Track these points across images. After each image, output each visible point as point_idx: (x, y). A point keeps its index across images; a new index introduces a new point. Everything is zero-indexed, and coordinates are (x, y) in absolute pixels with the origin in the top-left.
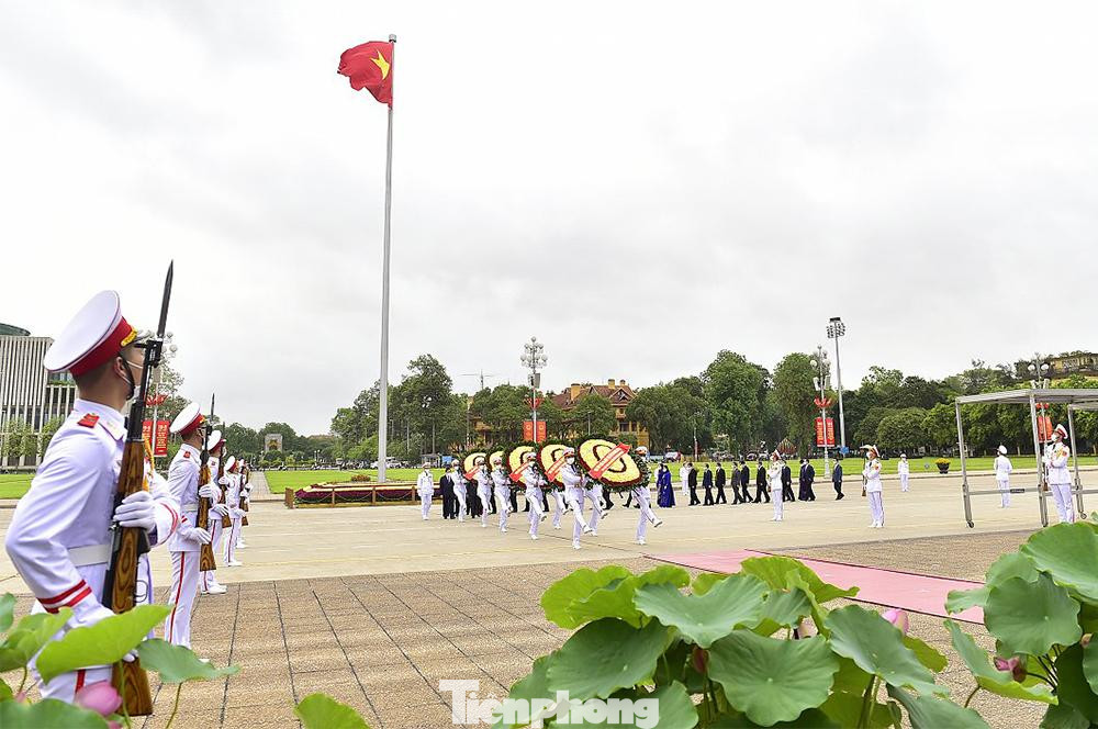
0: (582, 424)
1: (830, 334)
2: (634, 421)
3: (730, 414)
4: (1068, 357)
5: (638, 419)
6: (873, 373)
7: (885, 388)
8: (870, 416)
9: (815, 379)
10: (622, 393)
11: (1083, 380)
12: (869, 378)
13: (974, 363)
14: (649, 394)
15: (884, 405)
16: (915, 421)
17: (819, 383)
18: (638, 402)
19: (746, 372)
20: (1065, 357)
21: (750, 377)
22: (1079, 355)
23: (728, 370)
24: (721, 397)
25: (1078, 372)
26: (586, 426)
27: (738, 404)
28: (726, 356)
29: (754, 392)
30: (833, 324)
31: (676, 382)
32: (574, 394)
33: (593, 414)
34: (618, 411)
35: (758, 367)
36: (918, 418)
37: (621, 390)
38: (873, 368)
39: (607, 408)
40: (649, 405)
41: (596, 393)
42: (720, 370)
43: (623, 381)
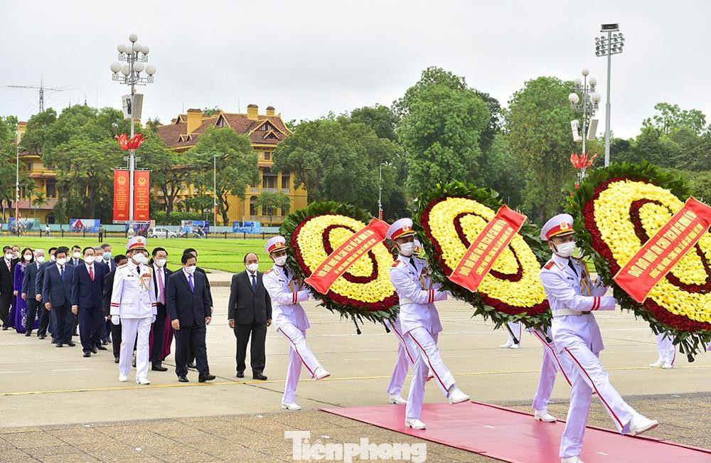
0: (202, 174)
1: (600, 50)
2: (287, 172)
3: (435, 168)
5: (294, 170)
6: (659, 113)
7: (675, 138)
9: (575, 123)
10: (270, 127)
12: (653, 122)
14: (311, 131)
15: (673, 164)
17: (579, 130)
18: (294, 143)
19: (464, 105)
21: (470, 111)
23: (437, 98)
24: (423, 141)
26: (209, 178)
27: (449, 153)
28: (435, 77)
29: (475, 135)
30: (606, 34)
31: (356, 114)
32: (192, 126)
33: (222, 158)
34: (261, 156)
35: (485, 98)
37: (268, 123)
38: (661, 106)
39: (244, 151)
40: (310, 148)
41: (227, 126)
42: (424, 99)
43: (270, 109)
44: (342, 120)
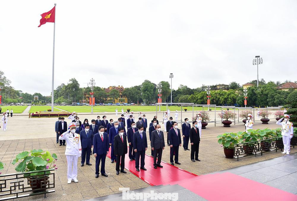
0: (111, 96)
1: (170, 77)
2: (124, 96)
3: (146, 95)
4: (221, 85)
6: (181, 86)
7: (183, 90)
8: (178, 96)
10: (122, 89)
11: (222, 91)
13: (203, 85)
14: (128, 89)
15: (181, 94)
16: (187, 98)
18: (125, 91)
20: (220, 85)
21: (152, 86)
22: (223, 85)
23: (146, 84)
24: (144, 91)
25: (221, 89)
27: (148, 92)
28: (146, 81)
29: (152, 90)
30: (171, 75)
31: (135, 87)
32: (110, 89)
33: (114, 94)
34: (120, 93)
35: (154, 84)
36: (188, 98)
37: (121, 88)
38: (181, 85)
39: (118, 93)
40: (127, 92)
41: (115, 89)
42: (145, 84)
43: (122, 86)
44: (133, 88)
